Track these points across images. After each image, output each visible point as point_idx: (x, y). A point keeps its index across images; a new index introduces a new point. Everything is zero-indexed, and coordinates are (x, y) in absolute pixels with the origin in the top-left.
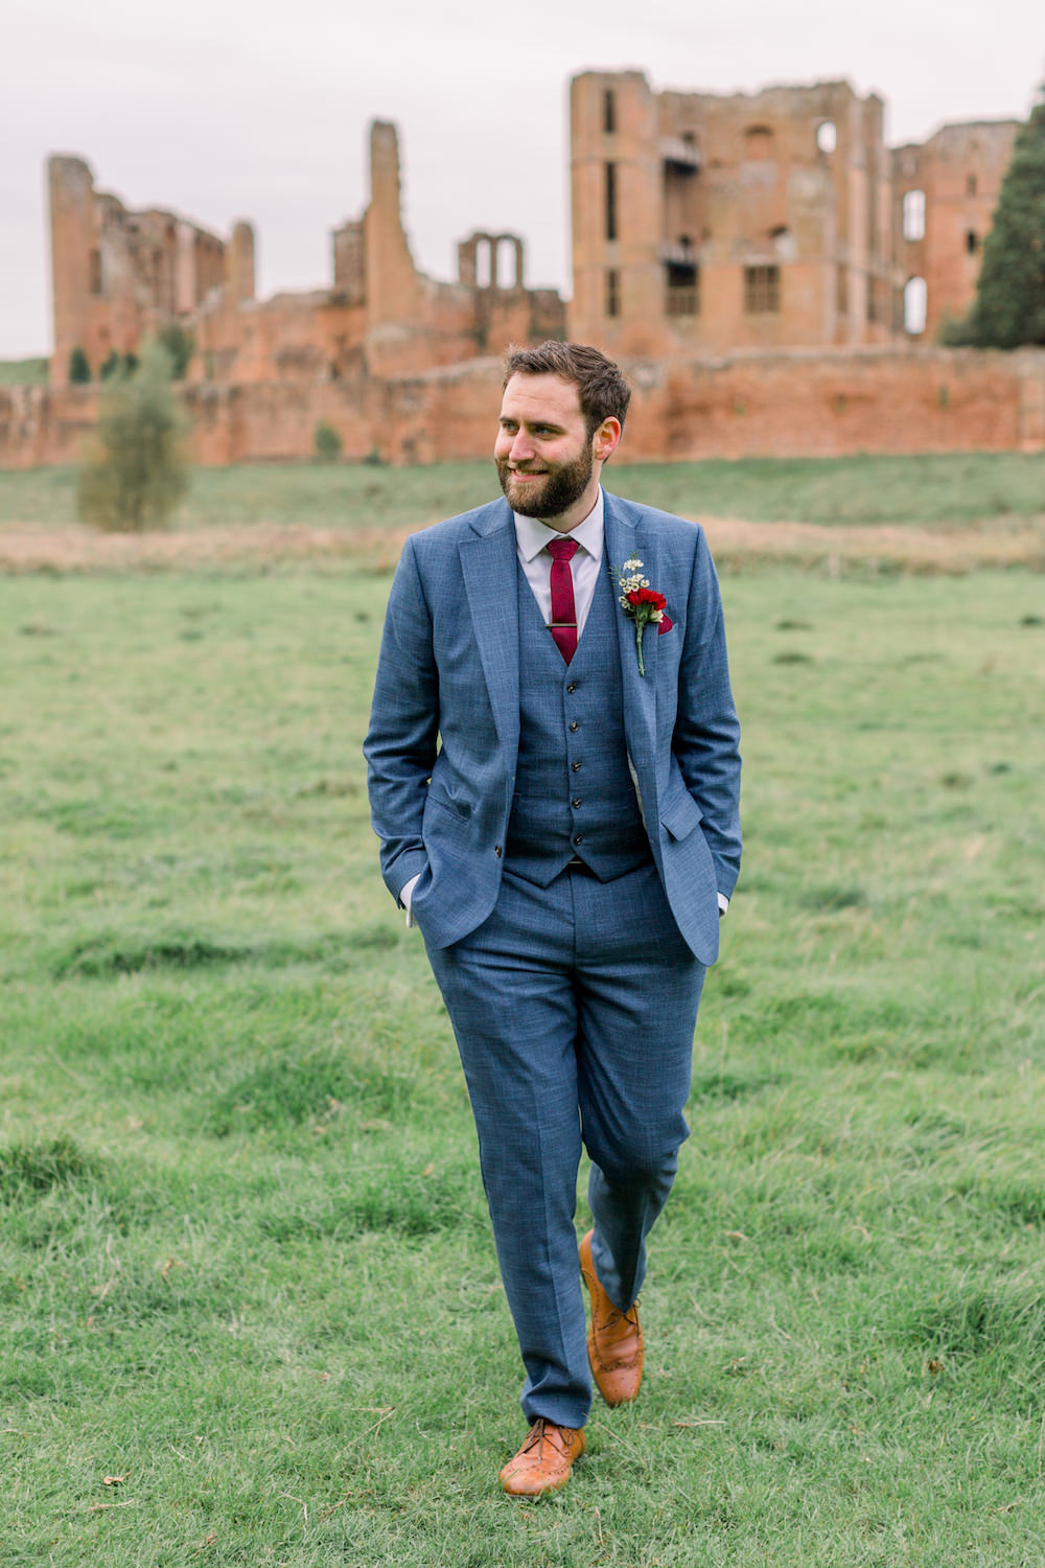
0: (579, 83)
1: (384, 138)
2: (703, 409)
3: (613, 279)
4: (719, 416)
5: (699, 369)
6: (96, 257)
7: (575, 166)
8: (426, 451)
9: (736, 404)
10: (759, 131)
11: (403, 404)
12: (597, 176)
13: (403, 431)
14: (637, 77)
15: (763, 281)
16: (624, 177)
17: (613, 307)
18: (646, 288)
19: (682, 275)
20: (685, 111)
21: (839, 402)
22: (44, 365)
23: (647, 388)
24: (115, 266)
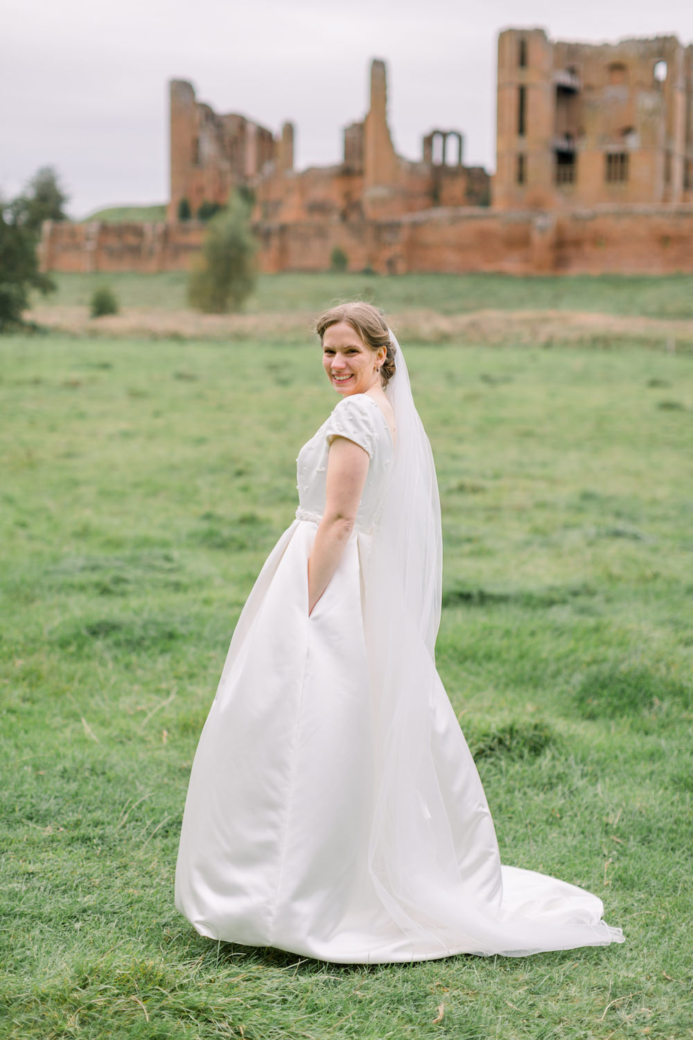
0: (505, 36)
1: (378, 70)
2: (577, 243)
3: (521, 160)
4: (588, 249)
5: (576, 218)
6: (196, 143)
7: (500, 88)
8: (401, 266)
9: (598, 240)
10: (617, 68)
11: (387, 237)
12: (512, 95)
13: (387, 254)
14: (540, 33)
15: (617, 164)
16: (532, 97)
17: (521, 177)
18: (542, 166)
19: (565, 158)
20: (571, 54)
21: (665, 240)
22: (162, 209)
23: (543, 230)
24: (208, 148)
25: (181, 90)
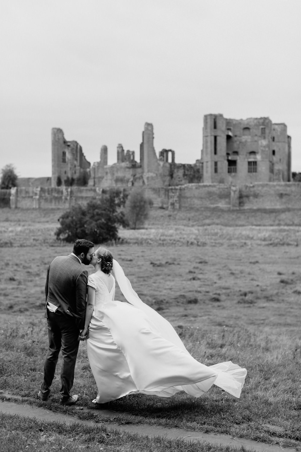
0: (206, 117)
1: (149, 127)
2: (247, 196)
3: (216, 164)
4: (251, 198)
5: (246, 187)
6: (64, 154)
7: (205, 137)
8: (177, 206)
9: (256, 196)
10: (247, 128)
12: (211, 139)
13: (171, 201)
14: (221, 116)
15: (253, 166)
16: (218, 138)
17: (216, 171)
18: (224, 165)
19: (232, 163)
20: (229, 123)
21: (281, 195)
23: (235, 191)
25: (58, 133)
